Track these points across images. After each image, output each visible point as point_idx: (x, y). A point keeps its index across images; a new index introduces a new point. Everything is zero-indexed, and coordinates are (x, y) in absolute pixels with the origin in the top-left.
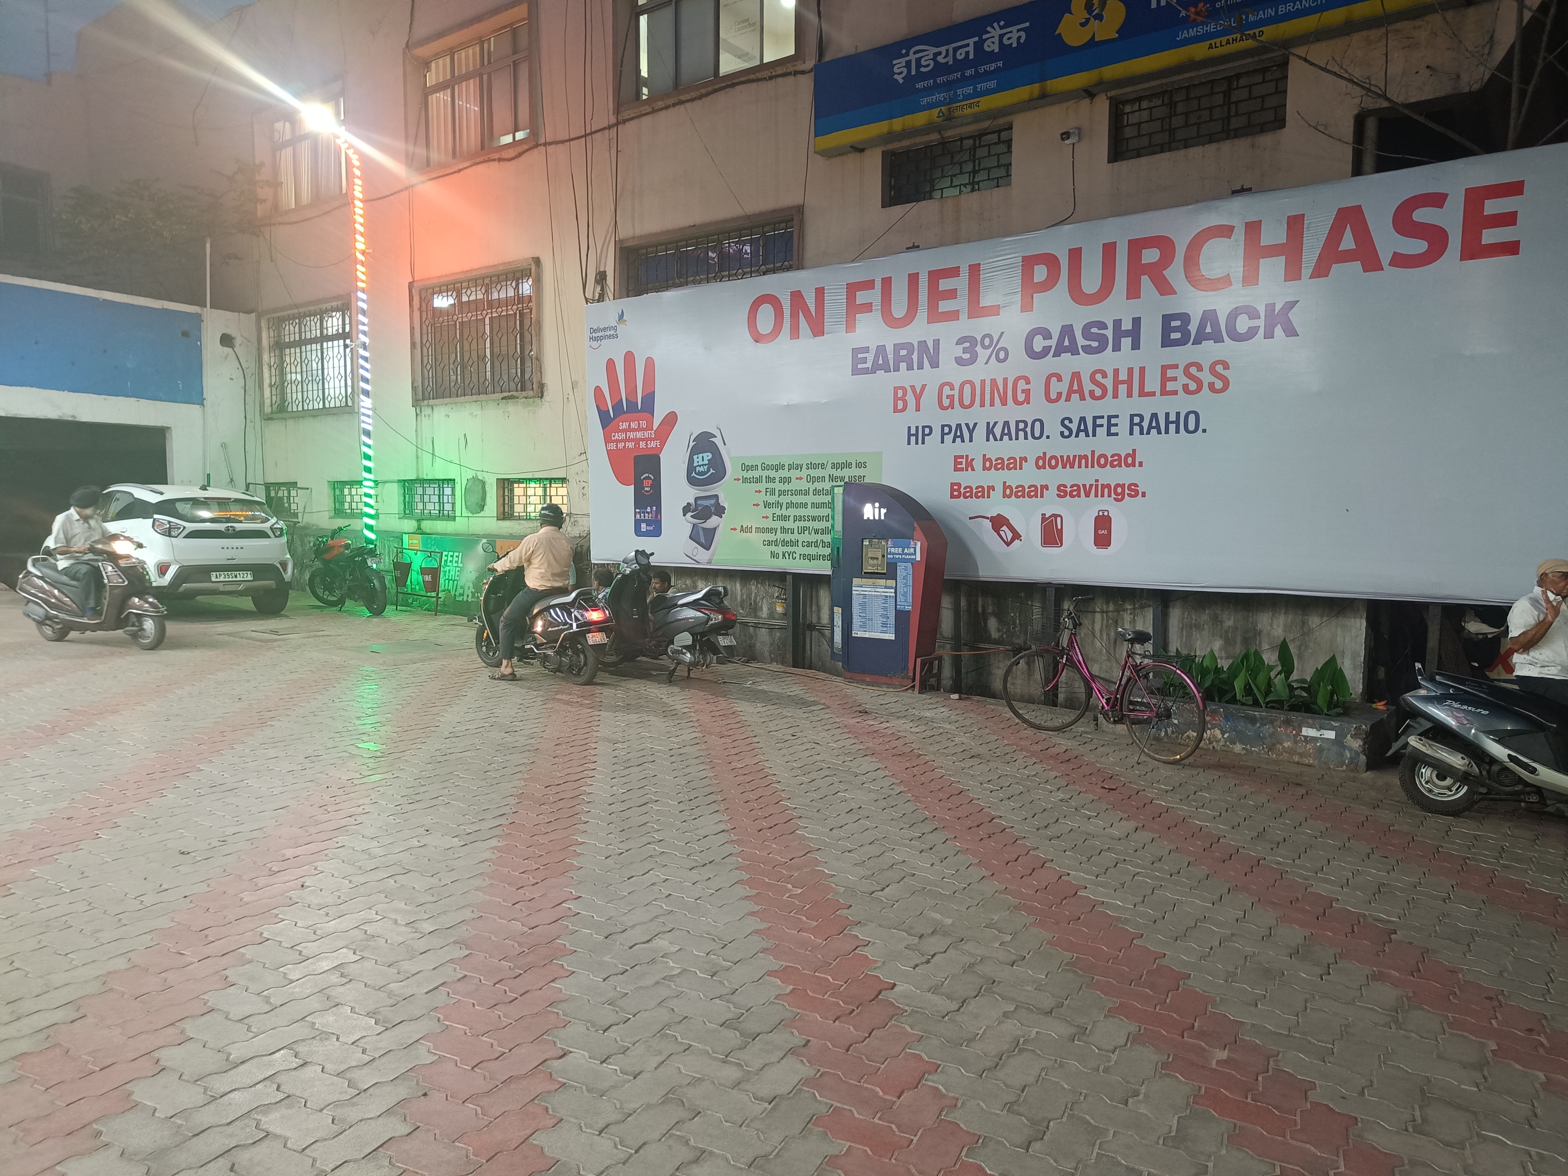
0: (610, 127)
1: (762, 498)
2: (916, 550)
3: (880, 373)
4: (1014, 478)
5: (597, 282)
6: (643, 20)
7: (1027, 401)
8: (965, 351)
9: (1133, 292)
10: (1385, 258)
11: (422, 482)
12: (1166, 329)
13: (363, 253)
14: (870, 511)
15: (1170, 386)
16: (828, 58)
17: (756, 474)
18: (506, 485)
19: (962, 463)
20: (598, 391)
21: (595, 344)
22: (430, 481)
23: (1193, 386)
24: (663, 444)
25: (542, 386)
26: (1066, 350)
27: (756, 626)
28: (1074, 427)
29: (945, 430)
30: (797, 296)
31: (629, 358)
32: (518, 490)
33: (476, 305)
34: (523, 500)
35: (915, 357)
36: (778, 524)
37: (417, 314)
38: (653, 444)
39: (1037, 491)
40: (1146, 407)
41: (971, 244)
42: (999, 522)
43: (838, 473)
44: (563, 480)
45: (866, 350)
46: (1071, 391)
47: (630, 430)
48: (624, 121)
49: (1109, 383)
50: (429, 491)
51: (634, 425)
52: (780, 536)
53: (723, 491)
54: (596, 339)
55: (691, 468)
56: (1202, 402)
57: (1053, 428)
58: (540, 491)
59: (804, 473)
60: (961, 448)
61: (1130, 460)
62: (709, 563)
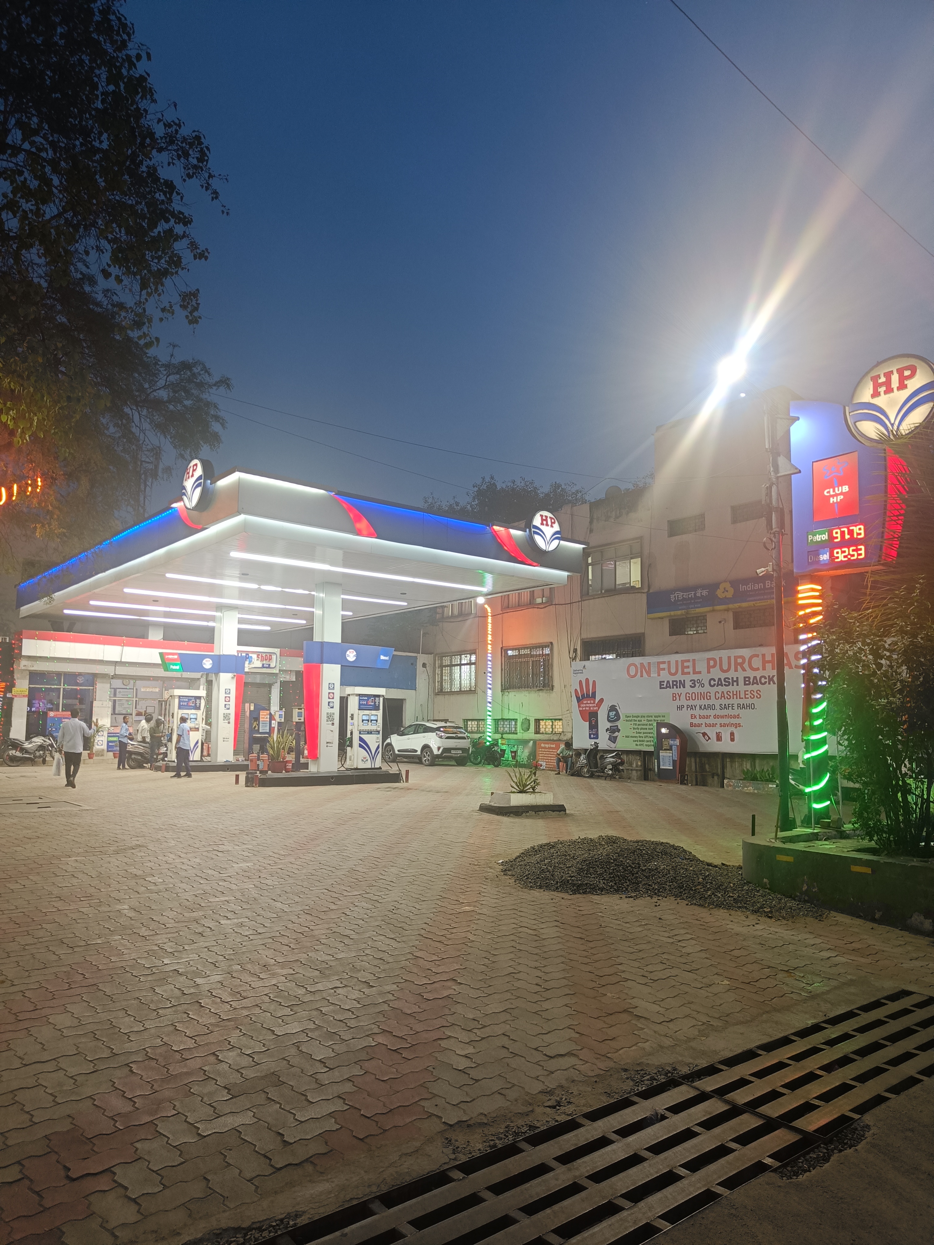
0: (579, 602)
1: (632, 726)
2: (677, 742)
3: (668, 689)
4: (708, 721)
5: (574, 652)
6: (590, 568)
7: (710, 699)
8: (692, 683)
9: (736, 670)
10: (793, 666)
11: (503, 719)
12: (745, 681)
13: (491, 641)
14: (664, 731)
15: (747, 696)
16: (651, 591)
17: (630, 719)
18: (537, 721)
19: (693, 717)
20: (576, 690)
21: (575, 675)
22: (507, 719)
23: (752, 697)
24: (599, 709)
25: (553, 686)
26: (720, 685)
27: (632, 770)
28: (723, 707)
29: (688, 706)
30: (642, 664)
31: (587, 680)
32: (542, 723)
33: (525, 656)
34: (544, 727)
35: (678, 684)
36: (638, 735)
37: (503, 658)
38: (595, 709)
39: (714, 725)
40: (741, 702)
41: (693, 654)
42: (704, 734)
43: (656, 719)
44: (560, 720)
45: (664, 682)
46: (722, 697)
47: (587, 703)
48: (584, 600)
49: (731, 695)
50: (506, 723)
51: (589, 702)
52: (639, 739)
53: (619, 724)
54: (575, 673)
55: (608, 716)
56: (755, 701)
57: (718, 707)
58: (551, 724)
59: (646, 718)
60: (692, 712)
61: (738, 716)
62: (615, 748)
